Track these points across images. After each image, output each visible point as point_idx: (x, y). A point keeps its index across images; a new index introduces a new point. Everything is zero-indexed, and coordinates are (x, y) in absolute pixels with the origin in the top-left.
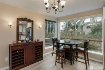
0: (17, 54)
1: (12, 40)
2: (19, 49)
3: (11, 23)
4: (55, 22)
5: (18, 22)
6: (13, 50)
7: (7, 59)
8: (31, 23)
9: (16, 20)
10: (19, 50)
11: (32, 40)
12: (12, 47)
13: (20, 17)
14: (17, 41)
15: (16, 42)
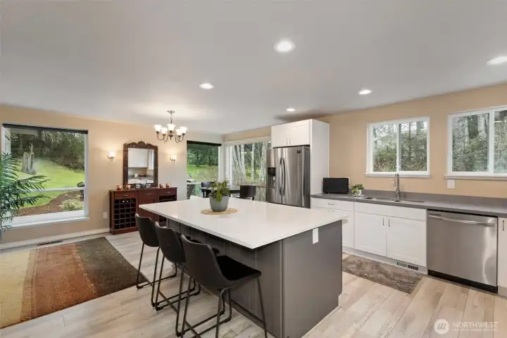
0: (122, 206)
1: (116, 183)
2: (128, 198)
3: (112, 154)
4: (220, 145)
5: (125, 151)
6: (117, 198)
7: (106, 215)
8: (153, 151)
9: (121, 148)
10: (127, 200)
11: (155, 184)
12: (115, 192)
13: (128, 141)
14: (124, 184)
15: (121, 187)
